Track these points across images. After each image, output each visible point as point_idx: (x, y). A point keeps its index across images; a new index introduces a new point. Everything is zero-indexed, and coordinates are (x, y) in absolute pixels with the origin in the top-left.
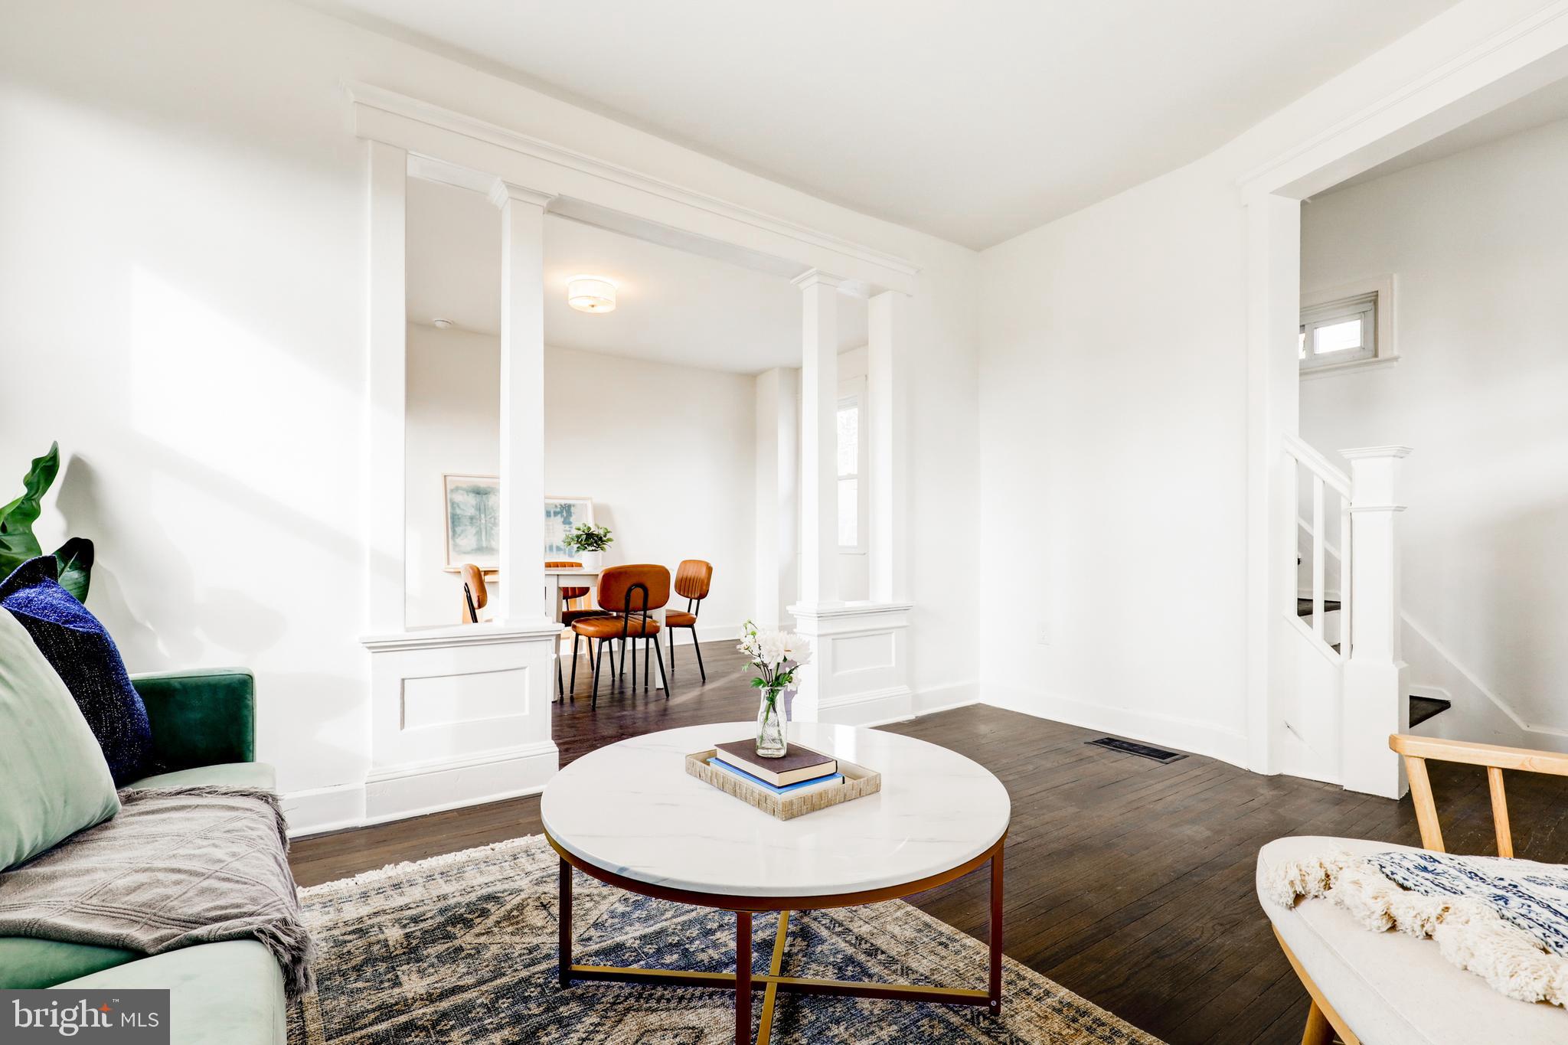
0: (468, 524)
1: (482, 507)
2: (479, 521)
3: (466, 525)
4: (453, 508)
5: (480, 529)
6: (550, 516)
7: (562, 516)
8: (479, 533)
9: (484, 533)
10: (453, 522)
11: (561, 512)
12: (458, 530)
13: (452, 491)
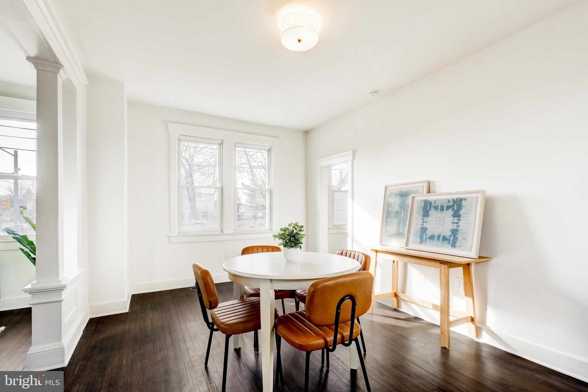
0: (394, 217)
1: (403, 205)
2: (400, 215)
3: (393, 218)
4: (388, 207)
5: (400, 220)
6: (443, 210)
7: (453, 209)
8: (399, 223)
9: (402, 223)
10: (387, 216)
11: (452, 207)
12: (389, 221)
13: (389, 196)
